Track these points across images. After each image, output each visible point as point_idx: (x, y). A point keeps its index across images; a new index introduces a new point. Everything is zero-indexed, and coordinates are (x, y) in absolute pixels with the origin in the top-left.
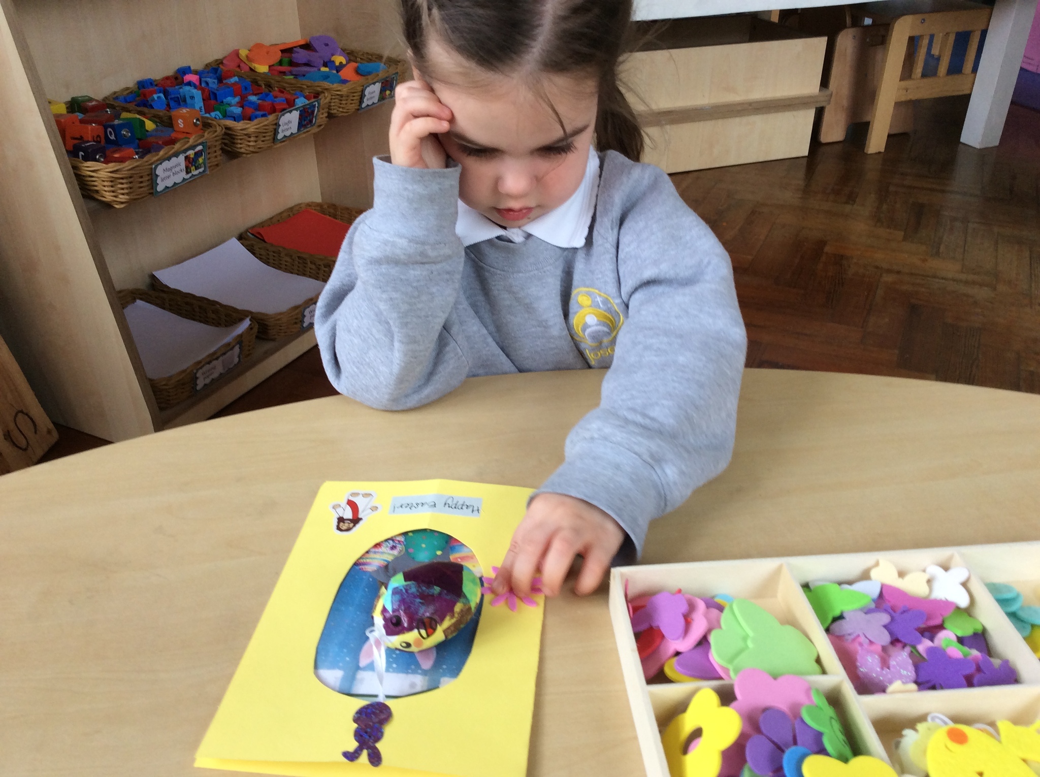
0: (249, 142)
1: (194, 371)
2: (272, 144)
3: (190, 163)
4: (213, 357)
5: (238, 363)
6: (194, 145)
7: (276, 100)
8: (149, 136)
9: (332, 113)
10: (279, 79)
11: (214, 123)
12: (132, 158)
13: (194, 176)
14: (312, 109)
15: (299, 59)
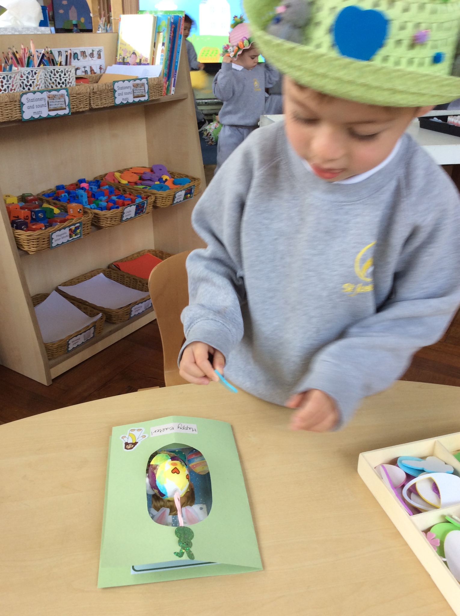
0: (107, 221)
1: (68, 340)
2: (120, 223)
3: (72, 232)
4: (79, 333)
5: (93, 337)
6: (75, 223)
7: (126, 199)
8: (54, 217)
9: (158, 206)
10: (131, 187)
11: (89, 211)
12: (41, 229)
13: (75, 239)
14: (143, 205)
15: (146, 177)
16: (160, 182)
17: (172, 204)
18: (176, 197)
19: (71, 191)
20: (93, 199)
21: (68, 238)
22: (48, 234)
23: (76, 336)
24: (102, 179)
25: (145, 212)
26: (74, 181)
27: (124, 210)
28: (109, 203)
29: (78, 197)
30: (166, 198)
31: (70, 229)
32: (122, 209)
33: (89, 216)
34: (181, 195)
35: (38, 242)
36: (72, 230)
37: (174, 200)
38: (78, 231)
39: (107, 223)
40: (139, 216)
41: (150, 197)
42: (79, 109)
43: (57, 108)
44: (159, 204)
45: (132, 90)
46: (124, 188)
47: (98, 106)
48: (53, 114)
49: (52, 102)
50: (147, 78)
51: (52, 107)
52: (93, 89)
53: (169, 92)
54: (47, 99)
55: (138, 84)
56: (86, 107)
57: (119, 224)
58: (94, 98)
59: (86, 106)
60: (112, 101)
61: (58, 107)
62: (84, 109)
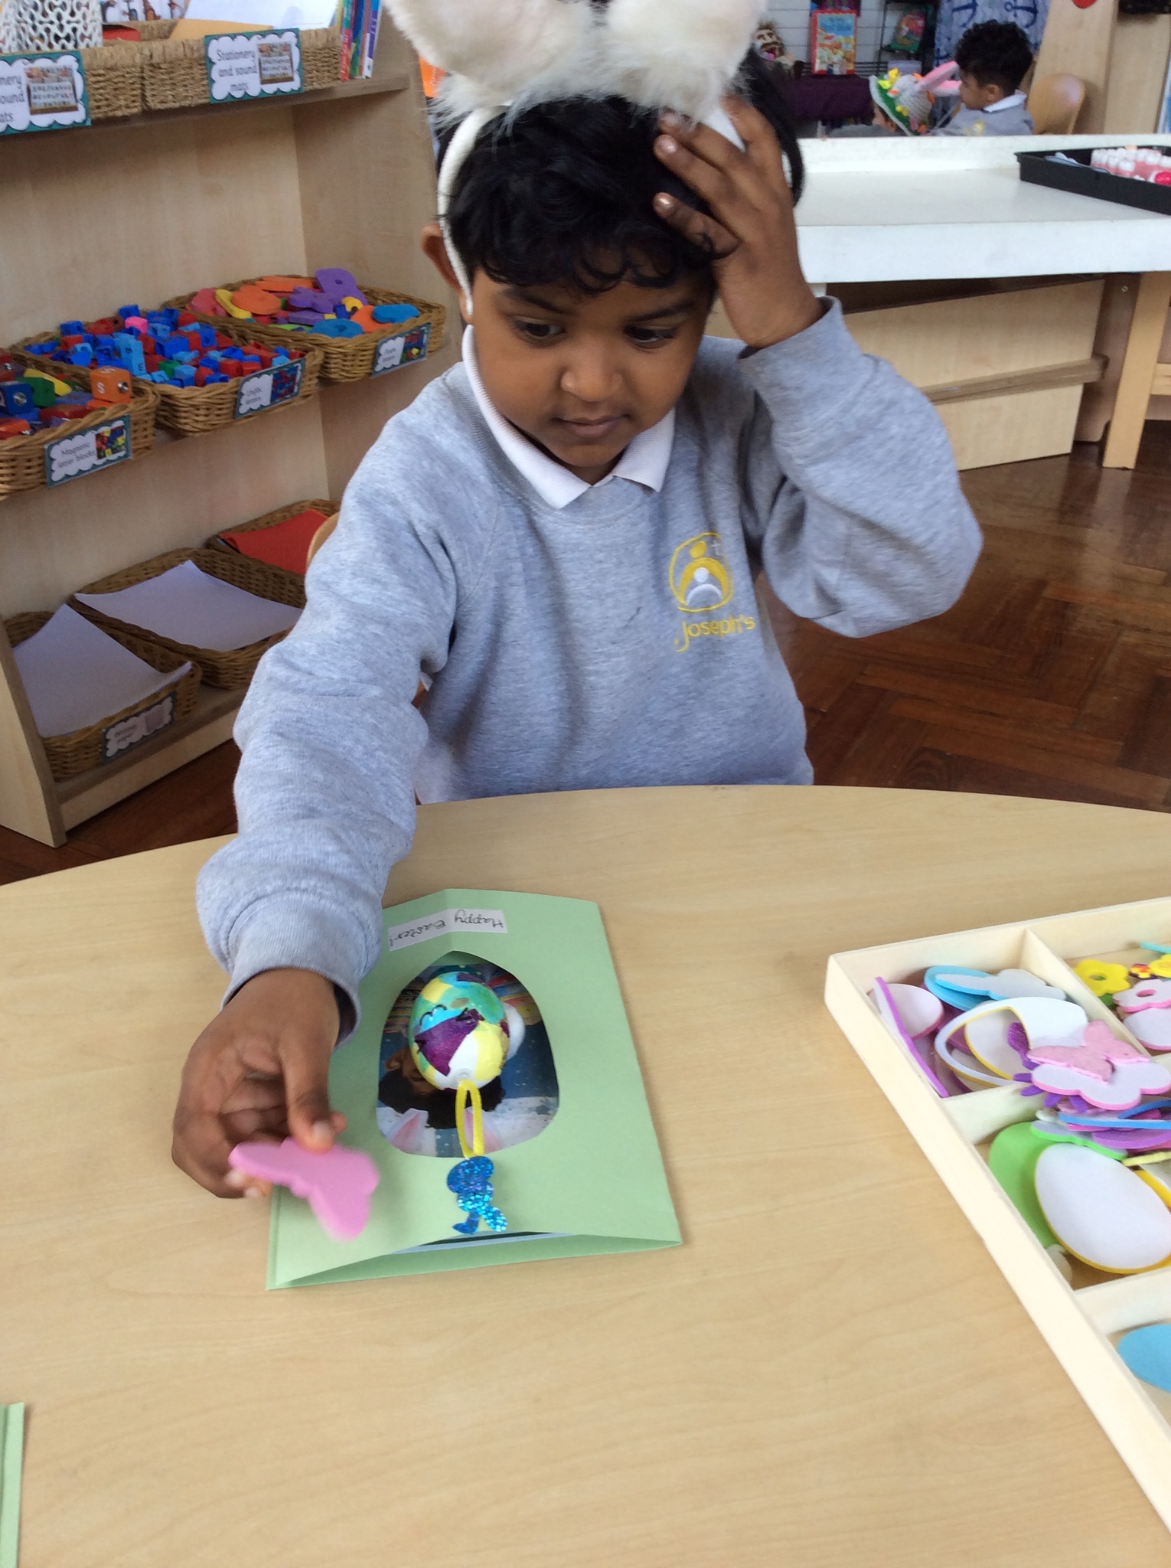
0: (197, 415)
1: (104, 730)
2: (232, 420)
3: (103, 443)
4: (132, 713)
5: (171, 723)
6: (111, 418)
7: (247, 357)
8: (57, 403)
9: (332, 379)
10: (260, 328)
11: (148, 389)
12: (21, 433)
13: (111, 461)
14: (292, 373)
15: (299, 301)
16: (336, 315)
17: (370, 374)
18: (380, 355)
19: (101, 337)
20: (158, 357)
21: (94, 460)
22: (41, 447)
23: (125, 720)
24: (184, 308)
25: (297, 394)
26: (109, 311)
27: (242, 386)
28: (201, 368)
29: (119, 354)
30: (354, 355)
31: (99, 437)
32: (235, 384)
33: (147, 401)
34: (394, 350)
35: (13, 467)
36: (103, 437)
37: (374, 363)
38: (120, 440)
39: (197, 421)
40: (282, 405)
41: (311, 353)
42: (114, 110)
43: (54, 105)
44: (335, 373)
45: (257, 62)
46: (243, 329)
47: (165, 103)
48: (43, 121)
49: (40, 88)
50: (296, 31)
51: (39, 103)
52: (151, 56)
53: (357, 71)
54: (25, 80)
55: (274, 46)
56: (132, 105)
57: (227, 426)
58: (153, 81)
59: (134, 101)
60: (204, 91)
61: (55, 103)
62: (126, 112)
